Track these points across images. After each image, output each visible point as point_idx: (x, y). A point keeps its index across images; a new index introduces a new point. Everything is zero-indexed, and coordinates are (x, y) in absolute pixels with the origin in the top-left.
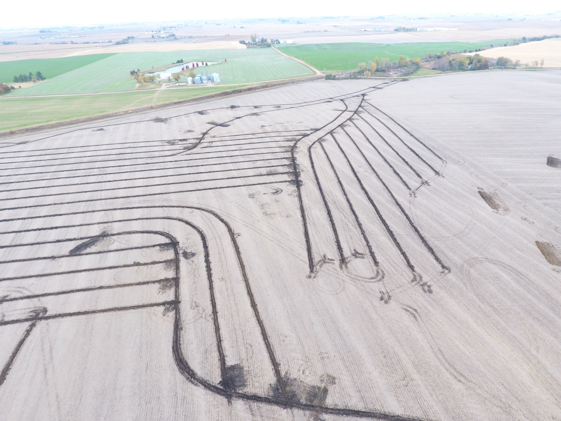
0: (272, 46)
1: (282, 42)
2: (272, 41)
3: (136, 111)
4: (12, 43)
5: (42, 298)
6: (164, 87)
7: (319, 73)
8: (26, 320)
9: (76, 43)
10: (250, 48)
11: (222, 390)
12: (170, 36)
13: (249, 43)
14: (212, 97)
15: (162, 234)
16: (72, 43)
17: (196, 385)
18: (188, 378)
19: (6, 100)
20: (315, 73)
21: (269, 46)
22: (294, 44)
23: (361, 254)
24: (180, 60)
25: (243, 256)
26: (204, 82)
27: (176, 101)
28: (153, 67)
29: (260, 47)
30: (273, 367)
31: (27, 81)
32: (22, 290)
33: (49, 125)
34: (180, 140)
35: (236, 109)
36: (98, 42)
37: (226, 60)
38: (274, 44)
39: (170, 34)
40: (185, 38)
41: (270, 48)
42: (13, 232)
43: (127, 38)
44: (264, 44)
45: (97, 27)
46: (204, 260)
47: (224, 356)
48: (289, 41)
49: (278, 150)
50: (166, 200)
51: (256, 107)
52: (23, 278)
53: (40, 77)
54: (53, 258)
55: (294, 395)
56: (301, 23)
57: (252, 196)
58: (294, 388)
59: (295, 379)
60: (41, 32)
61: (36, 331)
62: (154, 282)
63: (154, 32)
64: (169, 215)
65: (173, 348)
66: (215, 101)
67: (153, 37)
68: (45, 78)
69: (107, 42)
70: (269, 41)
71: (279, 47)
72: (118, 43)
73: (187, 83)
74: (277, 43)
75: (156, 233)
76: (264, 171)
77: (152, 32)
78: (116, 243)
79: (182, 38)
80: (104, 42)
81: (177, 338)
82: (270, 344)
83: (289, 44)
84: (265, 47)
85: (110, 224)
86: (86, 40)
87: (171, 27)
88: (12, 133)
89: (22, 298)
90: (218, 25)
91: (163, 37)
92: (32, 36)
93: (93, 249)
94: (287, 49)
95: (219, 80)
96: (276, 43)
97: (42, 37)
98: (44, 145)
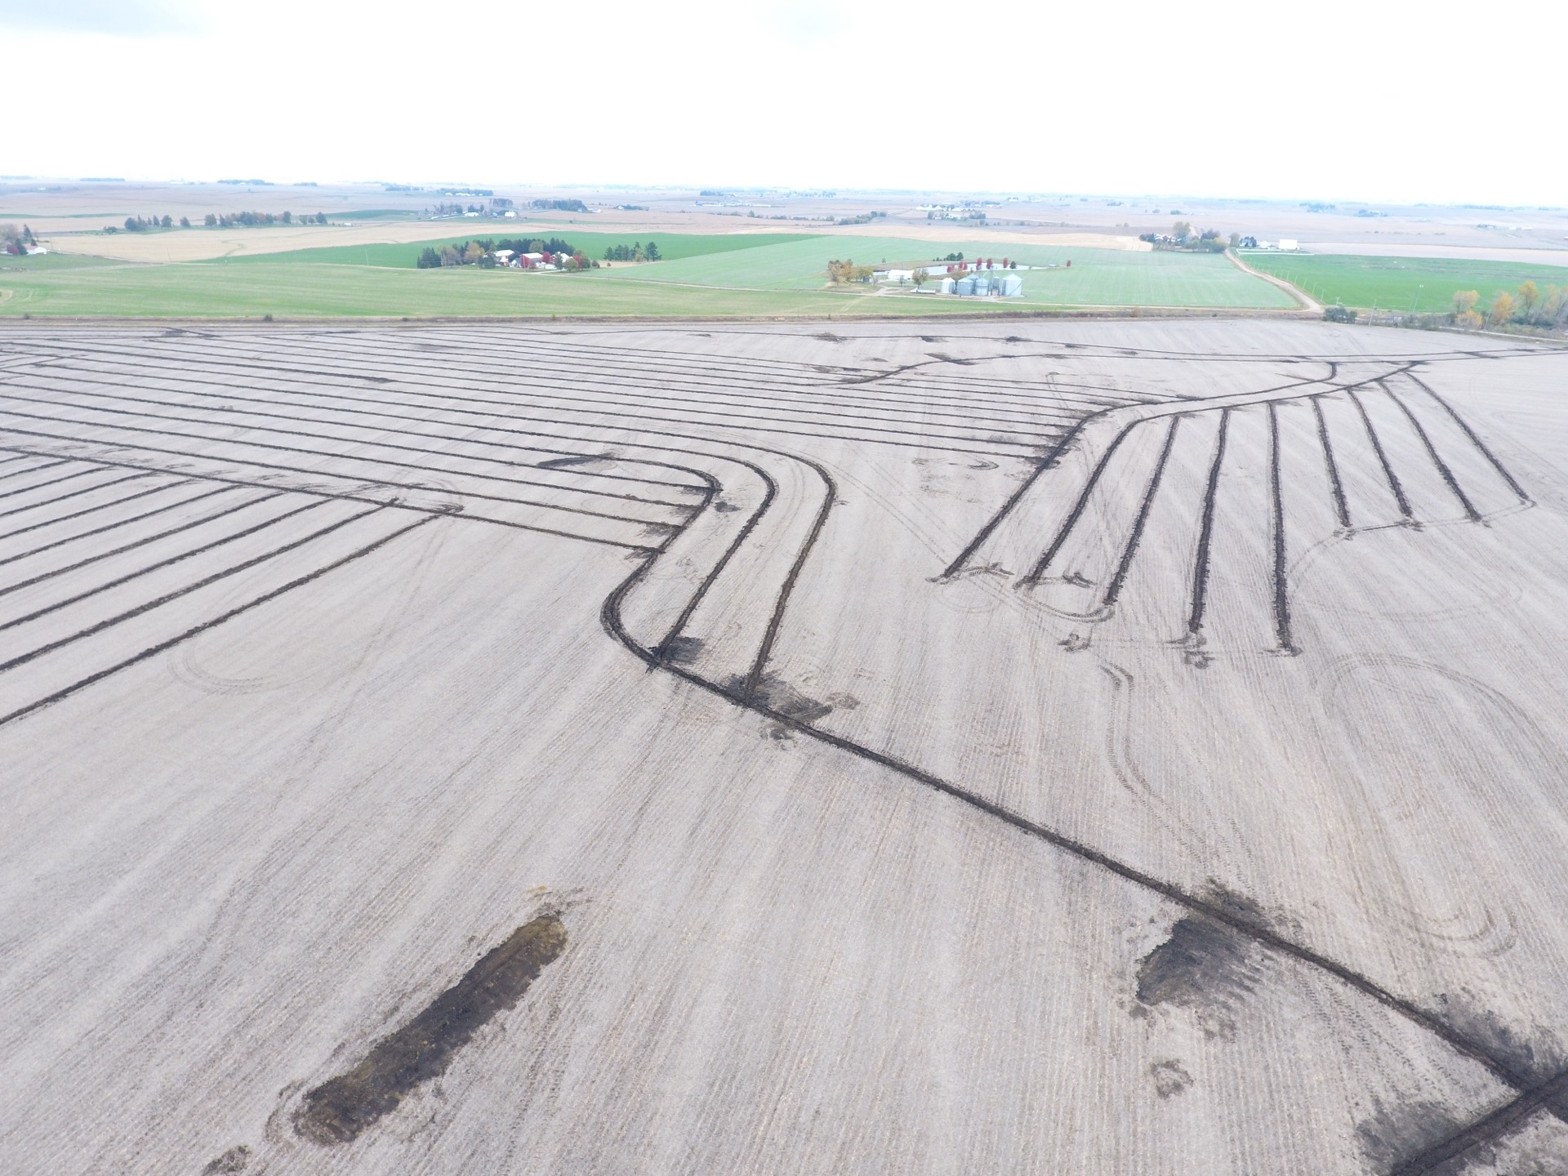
0: (1227, 251)
1: (1263, 244)
2: (1234, 238)
3: (791, 320)
4: (640, 209)
5: (464, 497)
6: (882, 293)
7: (1315, 307)
8: (430, 511)
9: (758, 217)
10: (1162, 250)
11: (650, 655)
12: (972, 217)
13: (1165, 239)
14: (978, 317)
15: (700, 474)
16: (752, 215)
17: (615, 639)
18: (606, 629)
19: (576, 280)
20: (1303, 305)
21: (1219, 250)
22: (1299, 252)
23: (1086, 581)
24: (956, 255)
25: (824, 530)
26: (979, 291)
27: (889, 314)
28: (884, 261)
29: (1191, 250)
30: (756, 659)
31: (626, 259)
32: (445, 484)
33: (619, 318)
34: (845, 369)
35: (1017, 343)
36: (805, 219)
37: (1069, 264)
38: (1238, 247)
39: (973, 213)
40: (1008, 224)
41: (1220, 256)
42: (476, 427)
43: (870, 215)
44: (1209, 244)
45: (820, 193)
46: (749, 518)
47: (684, 625)
48: (1288, 244)
49: (1056, 412)
50: (745, 437)
51: (1069, 346)
52: (455, 473)
53: (652, 253)
54: (512, 464)
55: (766, 697)
56: (1372, 215)
57: (920, 462)
58: (771, 691)
59: (783, 683)
60: (704, 193)
61: (434, 523)
62: (640, 522)
63: (938, 208)
64: (734, 456)
65: (611, 595)
66: (978, 325)
67: (930, 216)
68: (659, 258)
69: (823, 220)
70: (1224, 238)
71: (1245, 256)
72: (844, 223)
73: (939, 291)
74: (1246, 245)
75: (693, 471)
76: (986, 435)
77: (934, 206)
78: (617, 469)
79: (999, 224)
80: (818, 219)
81: (625, 587)
82: (774, 634)
83: (1283, 251)
84: (1206, 252)
85: (624, 447)
86: (780, 213)
87: (987, 203)
88: (554, 319)
89: (439, 490)
90: (1113, 204)
91: (954, 219)
92: (682, 200)
93: (577, 468)
94: (1274, 263)
95: (1017, 293)
96: (1243, 244)
97: (699, 202)
98: (591, 341)
